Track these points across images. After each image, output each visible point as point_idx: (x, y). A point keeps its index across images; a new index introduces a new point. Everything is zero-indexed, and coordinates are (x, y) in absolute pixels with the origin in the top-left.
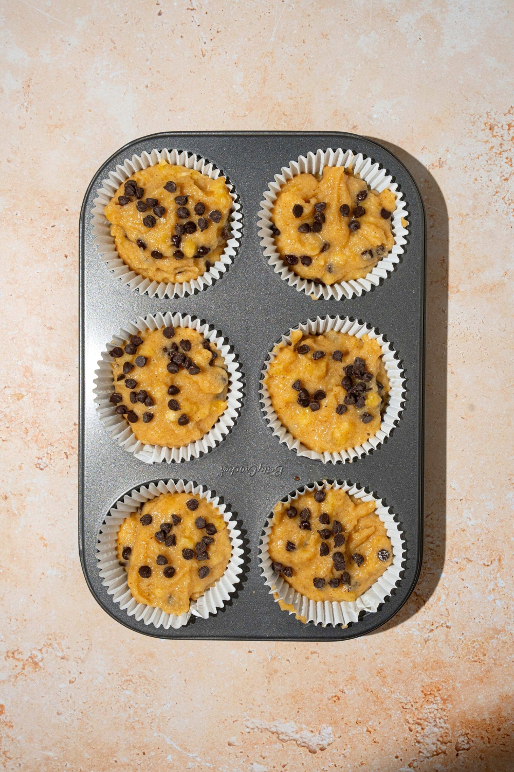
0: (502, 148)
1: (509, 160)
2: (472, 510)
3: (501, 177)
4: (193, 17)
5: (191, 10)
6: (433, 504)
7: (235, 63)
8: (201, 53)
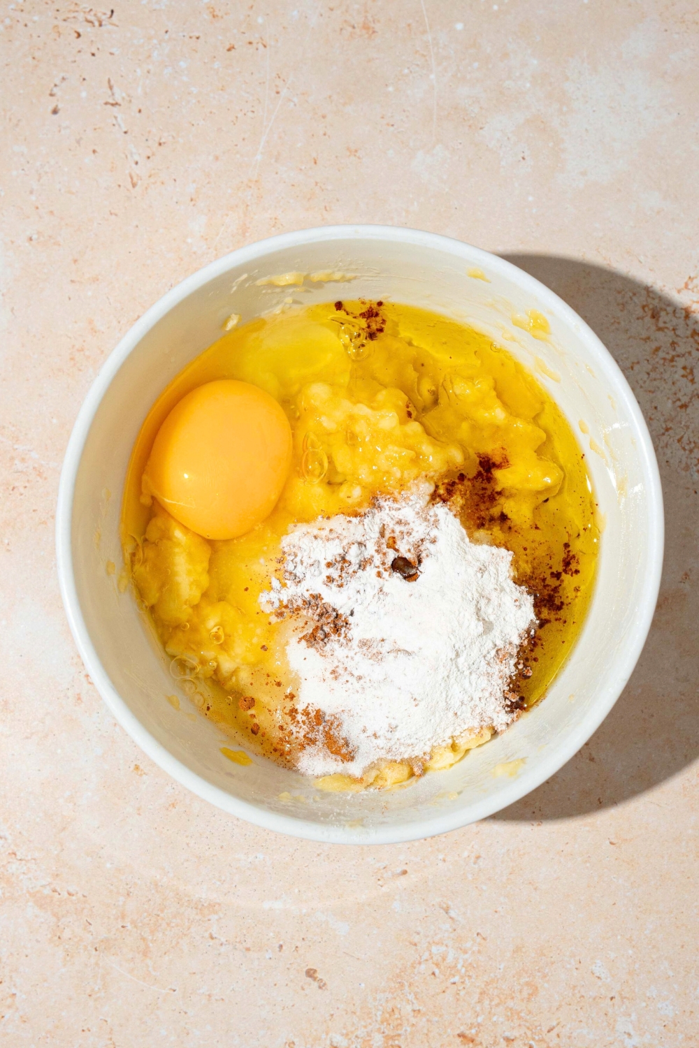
0: (674, 350)
1: (688, 371)
2: (634, 1017)
3: (674, 402)
4: (116, 118)
5: (113, 105)
6: (560, 1006)
7: (192, 200)
8: (130, 180)
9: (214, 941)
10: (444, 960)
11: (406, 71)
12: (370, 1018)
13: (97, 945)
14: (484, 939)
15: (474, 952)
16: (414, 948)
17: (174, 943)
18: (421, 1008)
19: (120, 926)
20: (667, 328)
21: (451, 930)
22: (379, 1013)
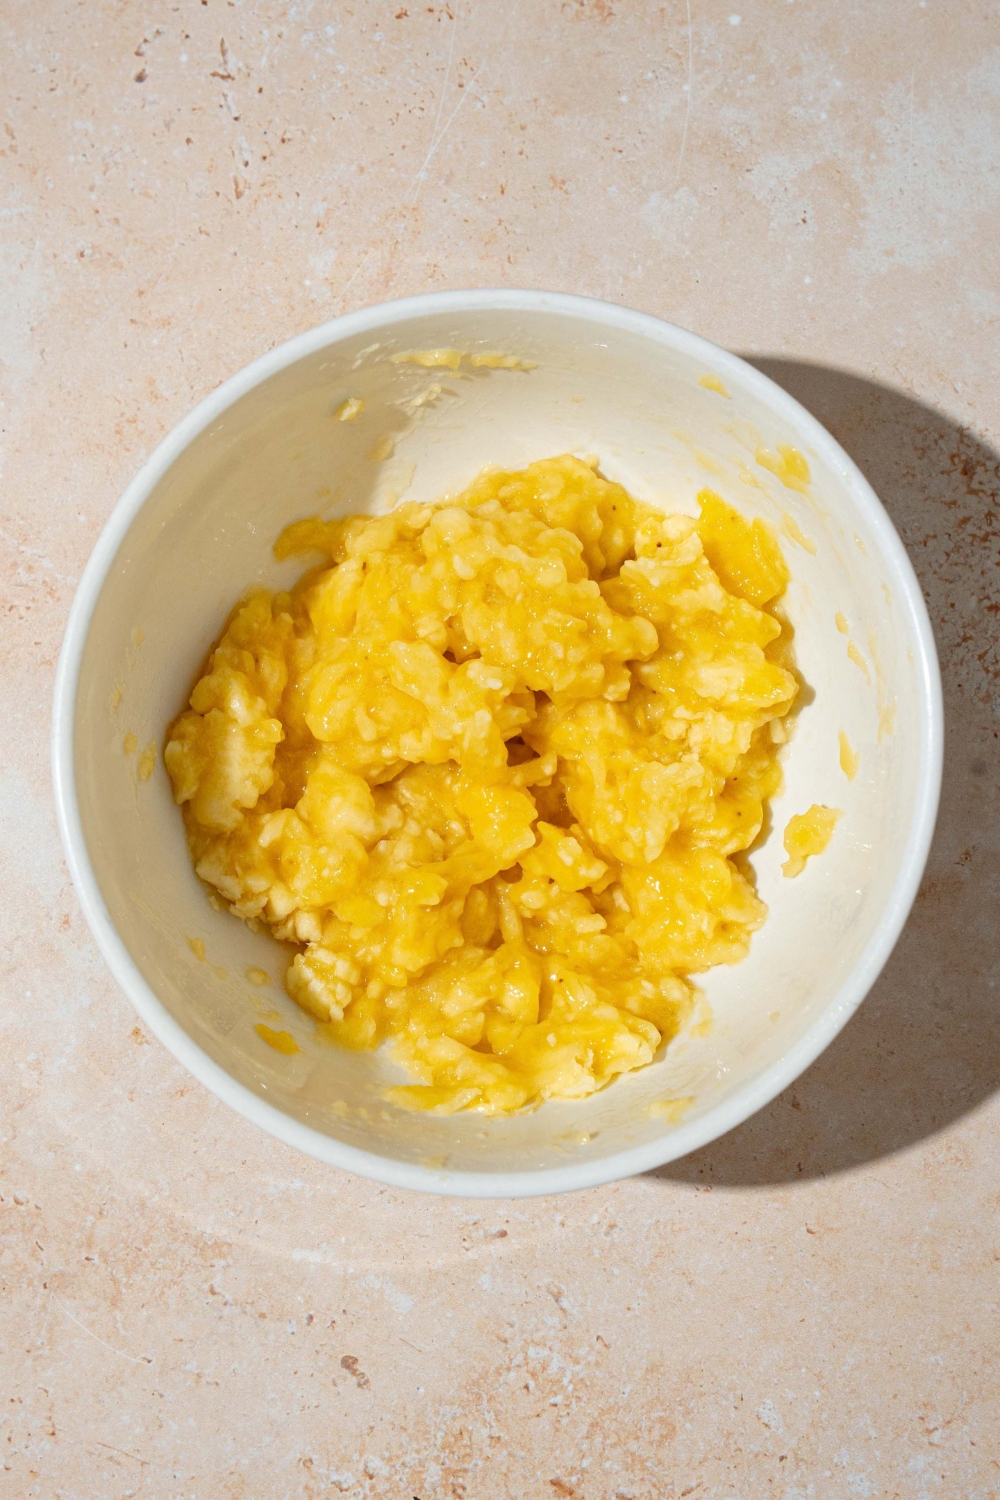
0: (990, 524)
2: (811, 1490)
3: (980, 600)
4: (225, 96)
5: (223, 77)
6: (705, 1459)
7: (318, 225)
8: (234, 187)
9: (215, 1297)
10: (544, 1369)
11: (650, 75)
12: (427, 1439)
13: (48, 1281)
14: (606, 1346)
15: (589, 1364)
16: (503, 1345)
17: (158, 1292)
18: (502, 1435)
19: (83, 1258)
20: (983, 491)
21: (559, 1326)
22: (440, 1434)
